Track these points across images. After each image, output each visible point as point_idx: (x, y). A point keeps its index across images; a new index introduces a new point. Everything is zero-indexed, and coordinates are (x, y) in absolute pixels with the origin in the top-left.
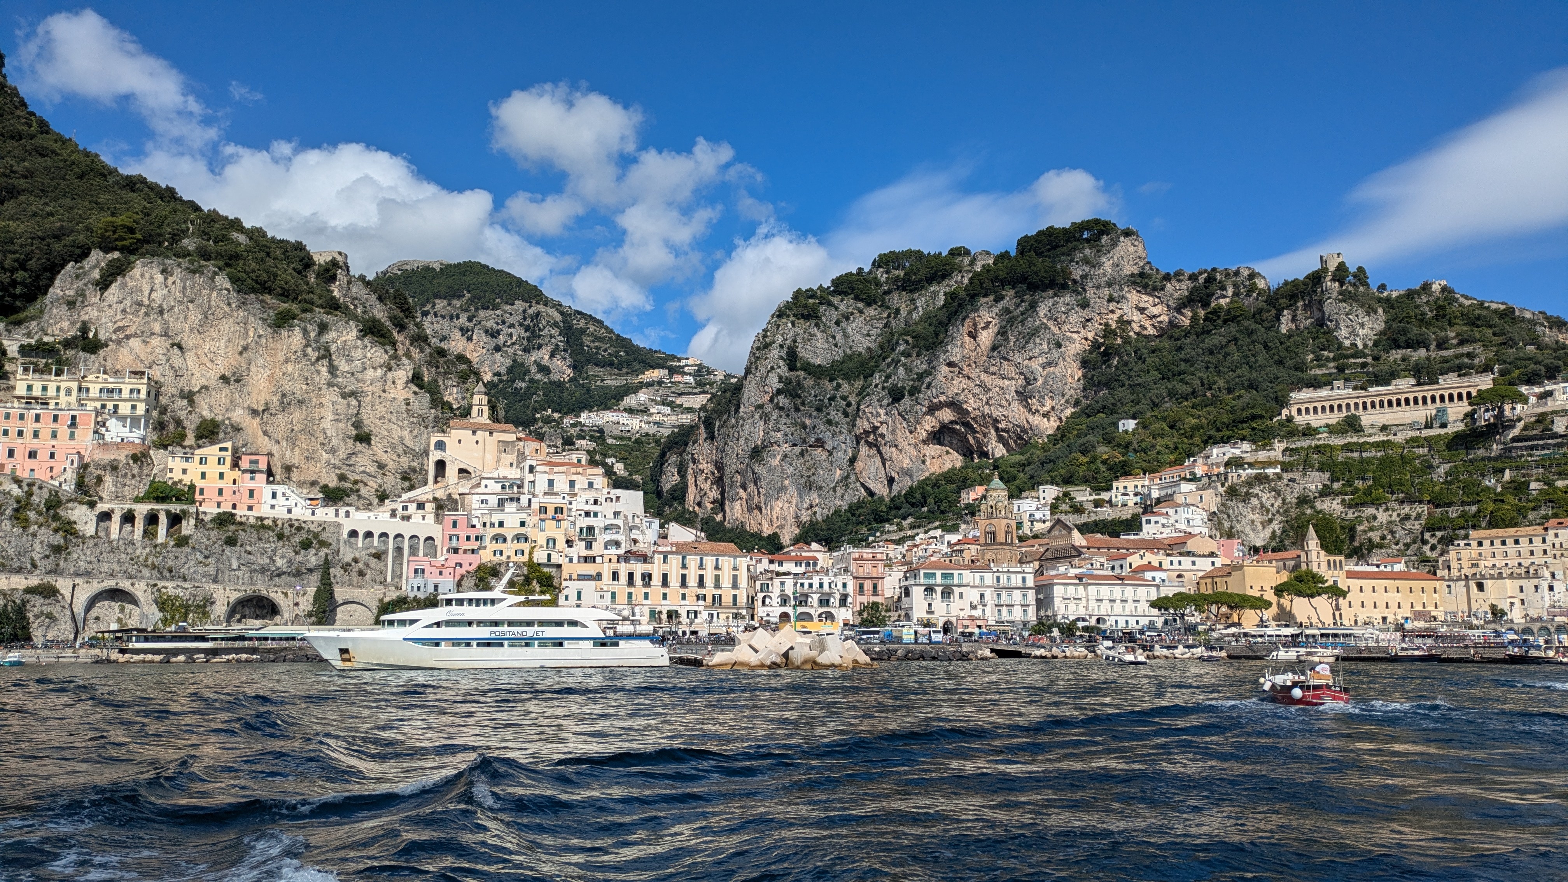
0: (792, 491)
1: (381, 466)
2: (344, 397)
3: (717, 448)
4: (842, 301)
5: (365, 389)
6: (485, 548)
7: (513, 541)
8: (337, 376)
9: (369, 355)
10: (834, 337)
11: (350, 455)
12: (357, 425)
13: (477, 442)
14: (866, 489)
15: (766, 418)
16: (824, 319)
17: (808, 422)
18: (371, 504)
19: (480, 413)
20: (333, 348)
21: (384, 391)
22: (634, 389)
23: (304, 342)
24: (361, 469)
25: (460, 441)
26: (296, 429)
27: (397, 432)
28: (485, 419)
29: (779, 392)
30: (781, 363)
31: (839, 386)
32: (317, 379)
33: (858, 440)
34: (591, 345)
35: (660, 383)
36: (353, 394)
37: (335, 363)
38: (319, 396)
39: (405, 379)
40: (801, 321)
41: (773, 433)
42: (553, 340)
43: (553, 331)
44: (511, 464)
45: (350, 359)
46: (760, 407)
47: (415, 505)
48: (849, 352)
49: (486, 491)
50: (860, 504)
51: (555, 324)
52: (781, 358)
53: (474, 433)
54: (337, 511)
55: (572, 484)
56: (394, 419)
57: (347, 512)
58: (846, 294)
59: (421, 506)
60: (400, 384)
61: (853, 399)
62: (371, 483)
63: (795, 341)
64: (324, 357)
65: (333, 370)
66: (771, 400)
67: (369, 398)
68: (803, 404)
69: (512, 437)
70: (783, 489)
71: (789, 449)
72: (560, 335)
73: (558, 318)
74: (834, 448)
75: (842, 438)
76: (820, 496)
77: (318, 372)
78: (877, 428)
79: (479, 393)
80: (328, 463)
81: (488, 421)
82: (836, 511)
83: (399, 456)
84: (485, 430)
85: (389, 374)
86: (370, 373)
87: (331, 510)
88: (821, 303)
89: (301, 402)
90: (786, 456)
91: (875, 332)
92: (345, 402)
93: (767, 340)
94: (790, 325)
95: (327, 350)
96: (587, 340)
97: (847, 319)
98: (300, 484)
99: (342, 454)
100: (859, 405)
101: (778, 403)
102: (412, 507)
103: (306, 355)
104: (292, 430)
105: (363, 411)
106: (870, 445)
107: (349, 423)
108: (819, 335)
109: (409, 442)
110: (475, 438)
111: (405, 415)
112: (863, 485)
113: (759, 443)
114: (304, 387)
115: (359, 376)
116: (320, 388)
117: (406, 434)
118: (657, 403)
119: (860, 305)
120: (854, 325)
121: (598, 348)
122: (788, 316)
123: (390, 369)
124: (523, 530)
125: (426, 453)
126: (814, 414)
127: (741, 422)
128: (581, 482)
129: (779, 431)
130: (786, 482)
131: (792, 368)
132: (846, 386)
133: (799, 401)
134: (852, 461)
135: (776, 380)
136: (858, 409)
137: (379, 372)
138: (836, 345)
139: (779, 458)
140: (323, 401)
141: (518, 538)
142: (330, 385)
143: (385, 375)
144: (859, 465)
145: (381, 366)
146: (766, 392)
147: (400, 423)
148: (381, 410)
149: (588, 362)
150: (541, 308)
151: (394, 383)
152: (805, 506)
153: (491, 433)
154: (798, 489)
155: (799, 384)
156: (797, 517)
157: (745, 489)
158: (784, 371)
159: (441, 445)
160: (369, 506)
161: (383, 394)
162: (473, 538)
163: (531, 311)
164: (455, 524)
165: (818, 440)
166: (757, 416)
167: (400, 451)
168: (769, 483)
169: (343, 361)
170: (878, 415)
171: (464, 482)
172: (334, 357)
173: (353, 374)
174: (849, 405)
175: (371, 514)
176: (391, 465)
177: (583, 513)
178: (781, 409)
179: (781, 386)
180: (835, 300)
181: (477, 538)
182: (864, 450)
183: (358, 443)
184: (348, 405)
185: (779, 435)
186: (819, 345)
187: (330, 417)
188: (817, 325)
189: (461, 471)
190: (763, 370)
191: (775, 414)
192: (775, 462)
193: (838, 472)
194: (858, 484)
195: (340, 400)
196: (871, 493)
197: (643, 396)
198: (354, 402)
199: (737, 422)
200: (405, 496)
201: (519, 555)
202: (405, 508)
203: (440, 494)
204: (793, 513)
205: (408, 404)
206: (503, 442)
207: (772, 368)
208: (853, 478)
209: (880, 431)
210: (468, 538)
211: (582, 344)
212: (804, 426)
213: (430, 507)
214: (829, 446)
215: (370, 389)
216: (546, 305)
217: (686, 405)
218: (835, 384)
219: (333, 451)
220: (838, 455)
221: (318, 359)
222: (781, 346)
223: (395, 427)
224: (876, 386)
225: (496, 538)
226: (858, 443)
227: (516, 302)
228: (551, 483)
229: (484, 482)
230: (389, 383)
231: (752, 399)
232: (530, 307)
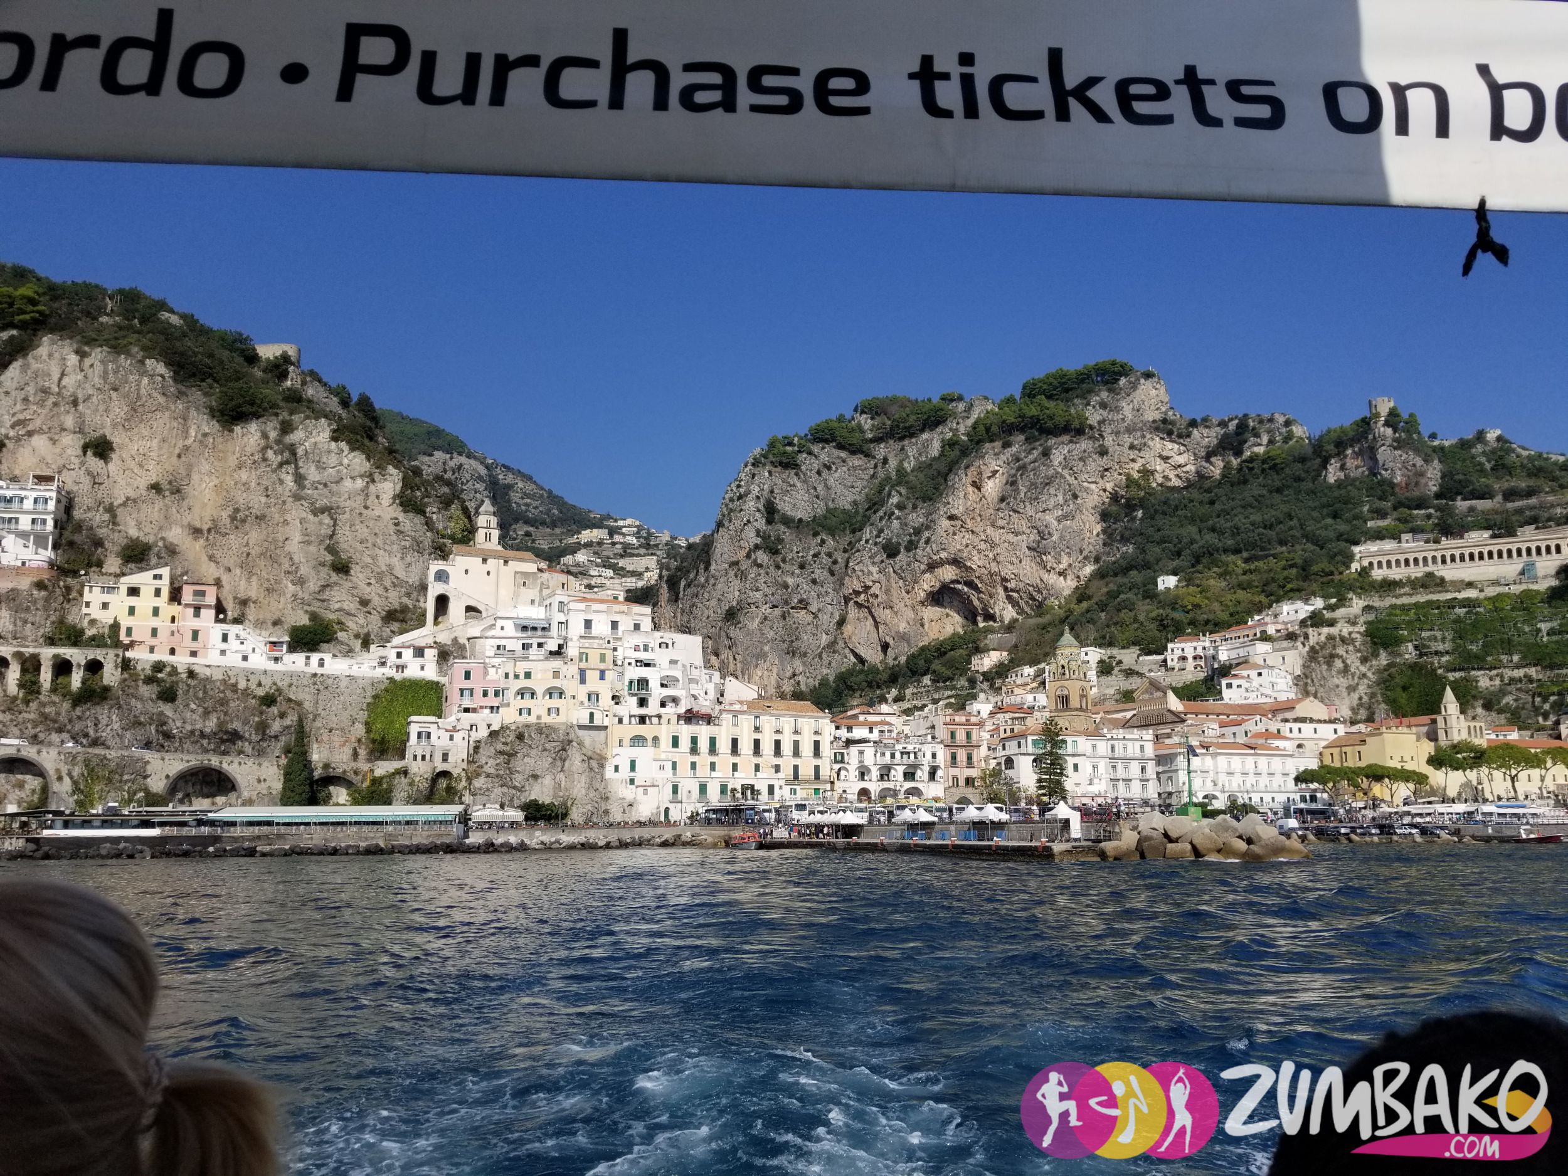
0: (773, 657)
1: (364, 603)
2: (315, 515)
3: (683, 611)
4: (823, 448)
5: (342, 505)
6: (508, 705)
7: (544, 696)
8: (304, 487)
9: (346, 461)
10: (815, 488)
11: (324, 587)
12: (332, 550)
13: (488, 573)
14: (856, 655)
15: (742, 575)
16: (803, 468)
17: (790, 581)
18: (351, 651)
19: (488, 537)
20: (300, 451)
21: (366, 507)
22: (574, 550)
23: (263, 442)
24: (337, 606)
25: (466, 572)
26: (253, 552)
27: (383, 560)
28: (494, 544)
29: (757, 547)
30: (758, 515)
31: (823, 542)
32: (280, 489)
33: (847, 600)
34: (521, 502)
35: (600, 543)
36: (323, 510)
37: (301, 471)
38: (283, 512)
39: (391, 494)
40: (779, 469)
41: (751, 594)
42: (478, 495)
43: (477, 486)
44: (533, 601)
45: (321, 467)
46: (735, 564)
47: (411, 651)
48: (831, 505)
49: (502, 634)
50: (851, 672)
51: (480, 478)
52: (759, 510)
53: (485, 561)
54: (308, 658)
55: (614, 625)
56: (379, 542)
57: (322, 659)
58: (827, 441)
59: (419, 652)
60: (386, 499)
61: (840, 557)
62: (350, 624)
63: (772, 492)
64: (287, 462)
65: (299, 479)
66: (748, 556)
67: (347, 515)
68: (784, 561)
69: (531, 567)
70: (763, 656)
71: (769, 611)
72: (486, 489)
73: (483, 471)
74: (819, 610)
75: (828, 599)
76: (804, 664)
77: (281, 482)
78: (870, 587)
79: (487, 513)
80: (295, 596)
81: (500, 548)
82: (822, 680)
83: (386, 590)
84: (499, 558)
85: (372, 487)
86: (348, 484)
87: (299, 658)
88: (800, 452)
89: (260, 518)
90: (766, 618)
91: (859, 484)
92: (316, 519)
93: (742, 490)
94: (767, 474)
95: (294, 453)
96: (515, 497)
97: (829, 468)
98: (259, 624)
99: (313, 585)
100: (848, 562)
101: (755, 560)
102: (408, 654)
103: (265, 459)
104: (248, 554)
105: (339, 532)
106: (859, 605)
107: (322, 547)
108: (799, 485)
109: (400, 571)
110: (486, 567)
111: (394, 538)
112: (852, 651)
113: (734, 604)
114: (263, 500)
115: (334, 487)
116: (284, 502)
117: (396, 561)
118: (597, 565)
119: (843, 454)
120: (837, 475)
121: (526, 505)
122: (764, 465)
123: (373, 481)
124: (557, 683)
125: (423, 588)
126: (797, 571)
127: (712, 581)
128: (626, 624)
129: (757, 590)
130: (766, 648)
131: (769, 522)
132: (830, 542)
133: (779, 559)
134: (841, 623)
135: (753, 534)
136: (847, 567)
137: (360, 483)
138: (817, 497)
139: (757, 621)
140: (288, 517)
141: (550, 693)
142: (297, 497)
143: (367, 487)
144: (848, 629)
145: (361, 476)
146: (741, 548)
147: (387, 547)
148: (363, 531)
149: (516, 521)
150: (463, 459)
151: (378, 497)
152: (788, 674)
153: (506, 562)
154: (779, 656)
155: (780, 540)
156: (778, 687)
157: (717, 655)
158: (761, 524)
159: (442, 576)
160: (349, 653)
161: (365, 512)
162: (491, 693)
163: (452, 464)
164: (467, 675)
165: (801, 601)
166: (732, 573)
167: (388, 583)
168: (747, 649)
169: (313, 468)
170: (870, 573)
171: (474, 622)
172: (301, 464)
173: (325, 485)
174: (835, 562)
175: (353, 661)
176: (376, 601)
177: (633, 662)
178: (760, 566)
179: (759, 540)
180: (816, 449)
181: (497, 694)
182: (853, 612)
183: (333, 574)
184: (321, 523)
185: (758, 595)
186: (800, 497)
187: (297, 537)
188: (797, 474)
189: (470, 609)
190: (738, 524)
191: (753, 572)
192: (754, 625)
193: (824, 636)
194: (847, 651)
195: (311, 517)
196: (861, 660)
197: (581, 557)
198: (326, 519)
199: (707, 581)
200: (397, 640)
201: (553, 715)
202: (399, 655)
203: (444, 638)
204: (773, 682)
205: (397, 524)
206: (522, 573)
207: (749, 521)
208: (841, 643)
209: (872, 591)
210: (485, 694)
211: (509, 501)
212: (786, 586)
213: (431, 654)
214: (813, 609)
215: (348, 503)
216: (468, 457)
217: (630, 568)
218: (819, 539)
219: (301, 582)
220: (824, 618)
221: (281, 465)
222: (758, 498)
223: (382, 552)
224: (867, 541)
225: (521, 693)
226: (846, 603)
227: (436, 453)
228: (588, 624)
229: (500, 623)
230: (372, 498)
231: (725, 556)
232: (451, 458)
